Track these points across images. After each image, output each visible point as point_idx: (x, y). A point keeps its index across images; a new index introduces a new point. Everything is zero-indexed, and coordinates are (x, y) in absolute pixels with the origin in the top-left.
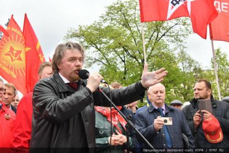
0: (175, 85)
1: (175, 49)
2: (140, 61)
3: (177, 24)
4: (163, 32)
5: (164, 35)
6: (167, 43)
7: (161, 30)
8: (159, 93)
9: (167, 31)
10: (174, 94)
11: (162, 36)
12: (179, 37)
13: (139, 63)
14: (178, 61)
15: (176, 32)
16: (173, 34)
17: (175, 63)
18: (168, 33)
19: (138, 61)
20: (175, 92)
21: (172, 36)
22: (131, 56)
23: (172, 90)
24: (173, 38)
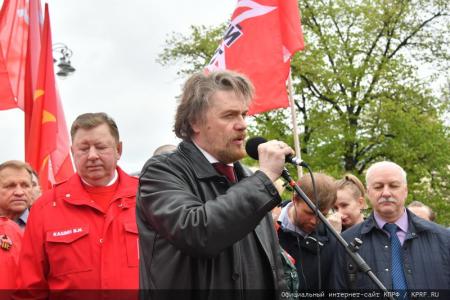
0: (433, 167)
1: (434, 78)
2: (344, 109)
3: (439, 14)
4: (403, 36)
5: (404, 43)
6: (414, 63)
7: (397, 32)
8: (386, 187)
9: (413, 34)
10: (430, 190)
11: (399, 47)
12: (443, 46)
13: (341, 114)
14: (443, 107)
15: (436, 35)
16: (427, 41)
17: (432, 111)
18: (415, 39)
19: (337, 108)
20: (432, 186)
21: (426, 46)
22: (322, 98)
23: (424, 179)
24: (428, 52)
